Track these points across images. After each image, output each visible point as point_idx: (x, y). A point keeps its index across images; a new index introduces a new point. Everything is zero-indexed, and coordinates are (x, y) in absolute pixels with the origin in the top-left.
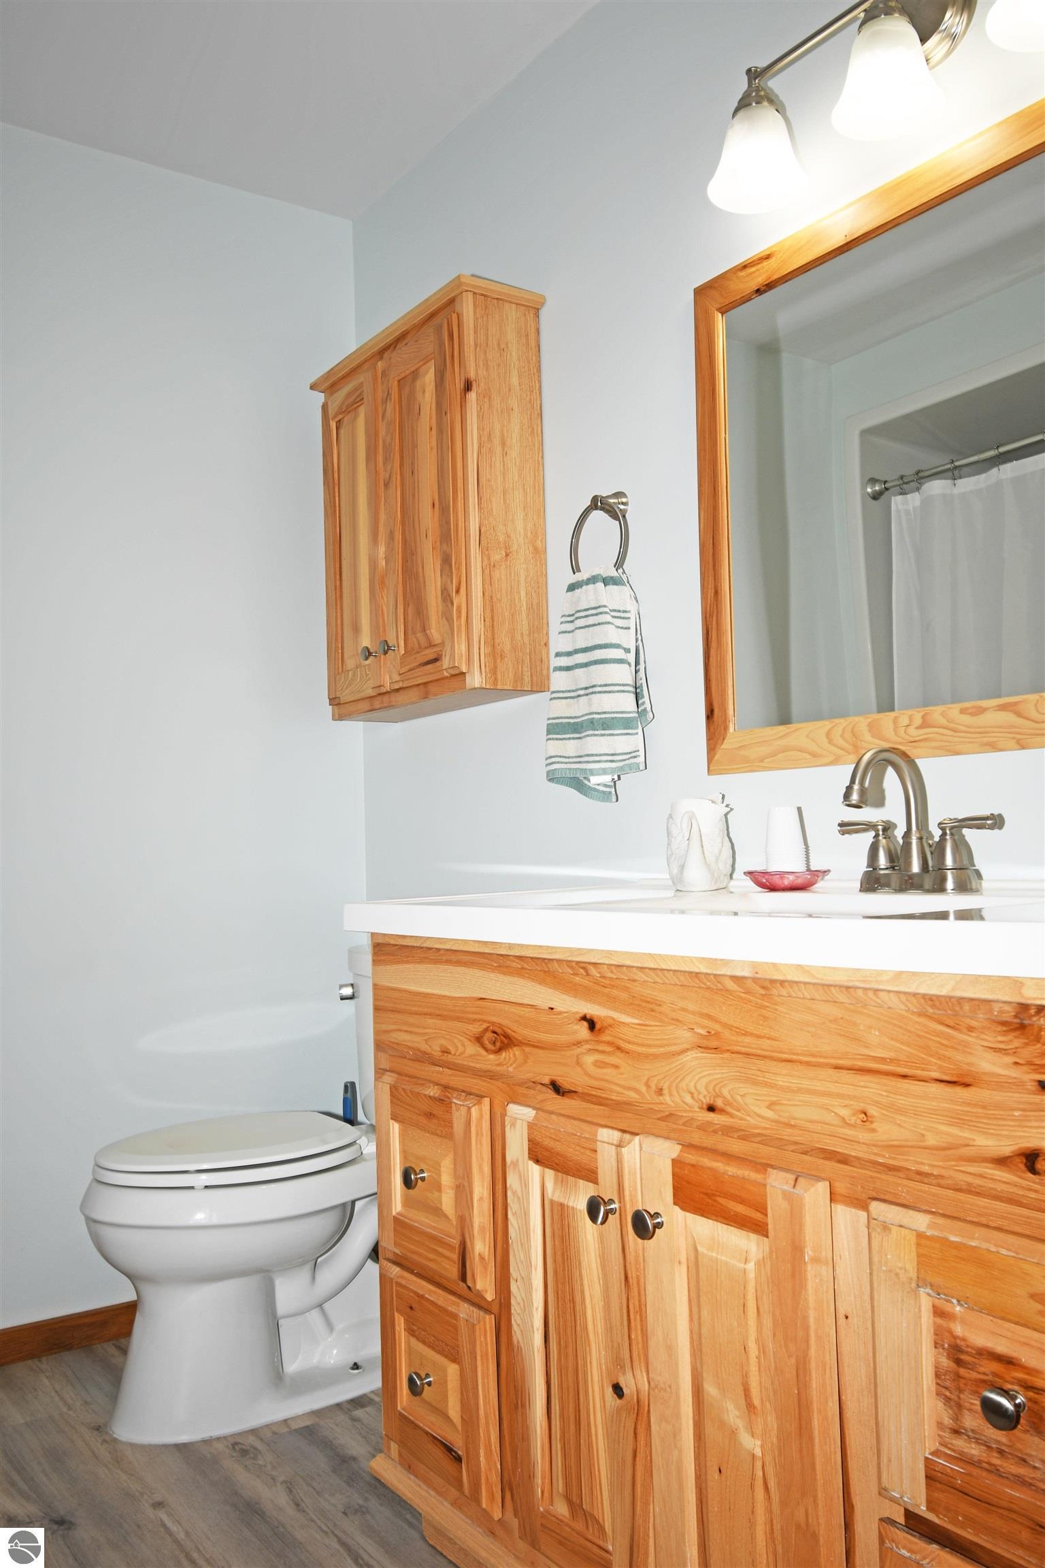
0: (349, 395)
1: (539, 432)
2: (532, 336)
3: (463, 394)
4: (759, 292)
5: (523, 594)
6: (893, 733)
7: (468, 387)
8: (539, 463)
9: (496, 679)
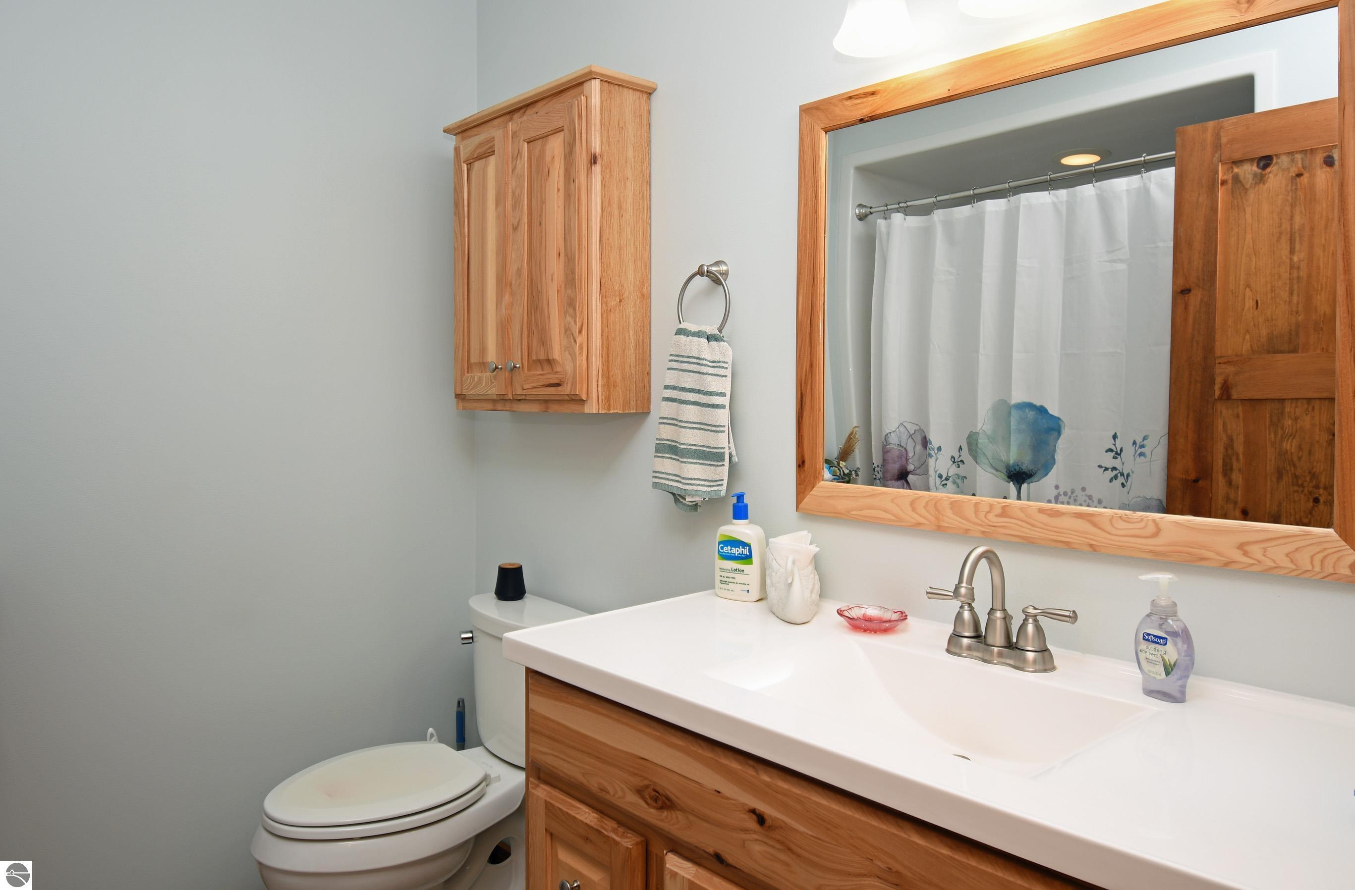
0: (481, 145)
1: (648, 196)
2: (645, 116)
3: (589, 166)
4: (862, 121)
5: (632, 332)
6: (974, 515)
7: (593, 160)
8: (647, 223)
9: (609, 405)
